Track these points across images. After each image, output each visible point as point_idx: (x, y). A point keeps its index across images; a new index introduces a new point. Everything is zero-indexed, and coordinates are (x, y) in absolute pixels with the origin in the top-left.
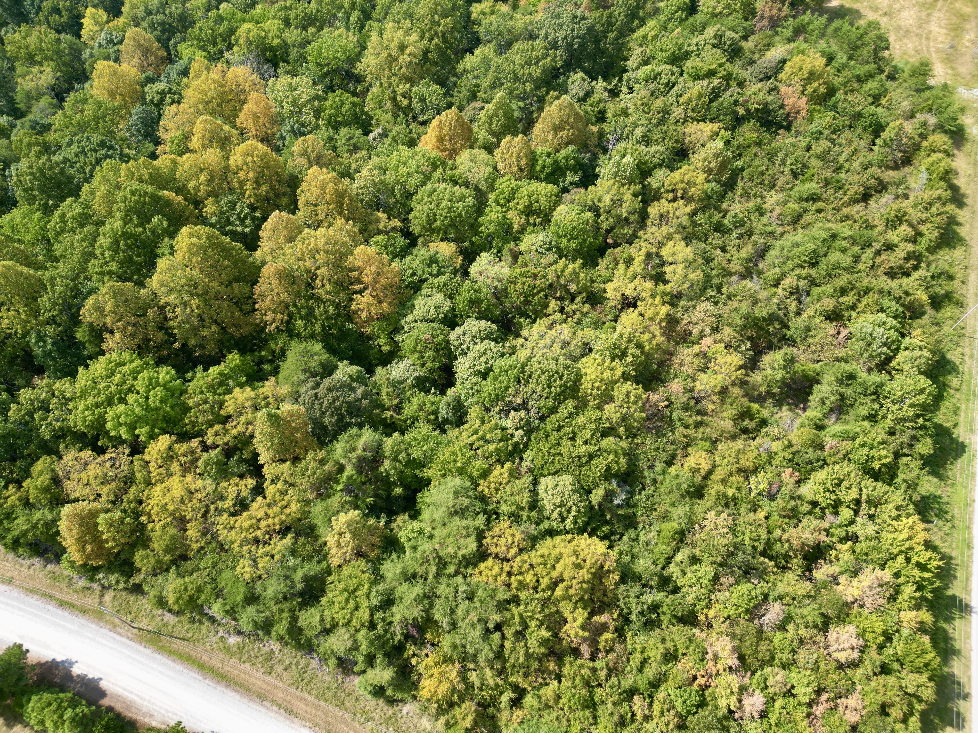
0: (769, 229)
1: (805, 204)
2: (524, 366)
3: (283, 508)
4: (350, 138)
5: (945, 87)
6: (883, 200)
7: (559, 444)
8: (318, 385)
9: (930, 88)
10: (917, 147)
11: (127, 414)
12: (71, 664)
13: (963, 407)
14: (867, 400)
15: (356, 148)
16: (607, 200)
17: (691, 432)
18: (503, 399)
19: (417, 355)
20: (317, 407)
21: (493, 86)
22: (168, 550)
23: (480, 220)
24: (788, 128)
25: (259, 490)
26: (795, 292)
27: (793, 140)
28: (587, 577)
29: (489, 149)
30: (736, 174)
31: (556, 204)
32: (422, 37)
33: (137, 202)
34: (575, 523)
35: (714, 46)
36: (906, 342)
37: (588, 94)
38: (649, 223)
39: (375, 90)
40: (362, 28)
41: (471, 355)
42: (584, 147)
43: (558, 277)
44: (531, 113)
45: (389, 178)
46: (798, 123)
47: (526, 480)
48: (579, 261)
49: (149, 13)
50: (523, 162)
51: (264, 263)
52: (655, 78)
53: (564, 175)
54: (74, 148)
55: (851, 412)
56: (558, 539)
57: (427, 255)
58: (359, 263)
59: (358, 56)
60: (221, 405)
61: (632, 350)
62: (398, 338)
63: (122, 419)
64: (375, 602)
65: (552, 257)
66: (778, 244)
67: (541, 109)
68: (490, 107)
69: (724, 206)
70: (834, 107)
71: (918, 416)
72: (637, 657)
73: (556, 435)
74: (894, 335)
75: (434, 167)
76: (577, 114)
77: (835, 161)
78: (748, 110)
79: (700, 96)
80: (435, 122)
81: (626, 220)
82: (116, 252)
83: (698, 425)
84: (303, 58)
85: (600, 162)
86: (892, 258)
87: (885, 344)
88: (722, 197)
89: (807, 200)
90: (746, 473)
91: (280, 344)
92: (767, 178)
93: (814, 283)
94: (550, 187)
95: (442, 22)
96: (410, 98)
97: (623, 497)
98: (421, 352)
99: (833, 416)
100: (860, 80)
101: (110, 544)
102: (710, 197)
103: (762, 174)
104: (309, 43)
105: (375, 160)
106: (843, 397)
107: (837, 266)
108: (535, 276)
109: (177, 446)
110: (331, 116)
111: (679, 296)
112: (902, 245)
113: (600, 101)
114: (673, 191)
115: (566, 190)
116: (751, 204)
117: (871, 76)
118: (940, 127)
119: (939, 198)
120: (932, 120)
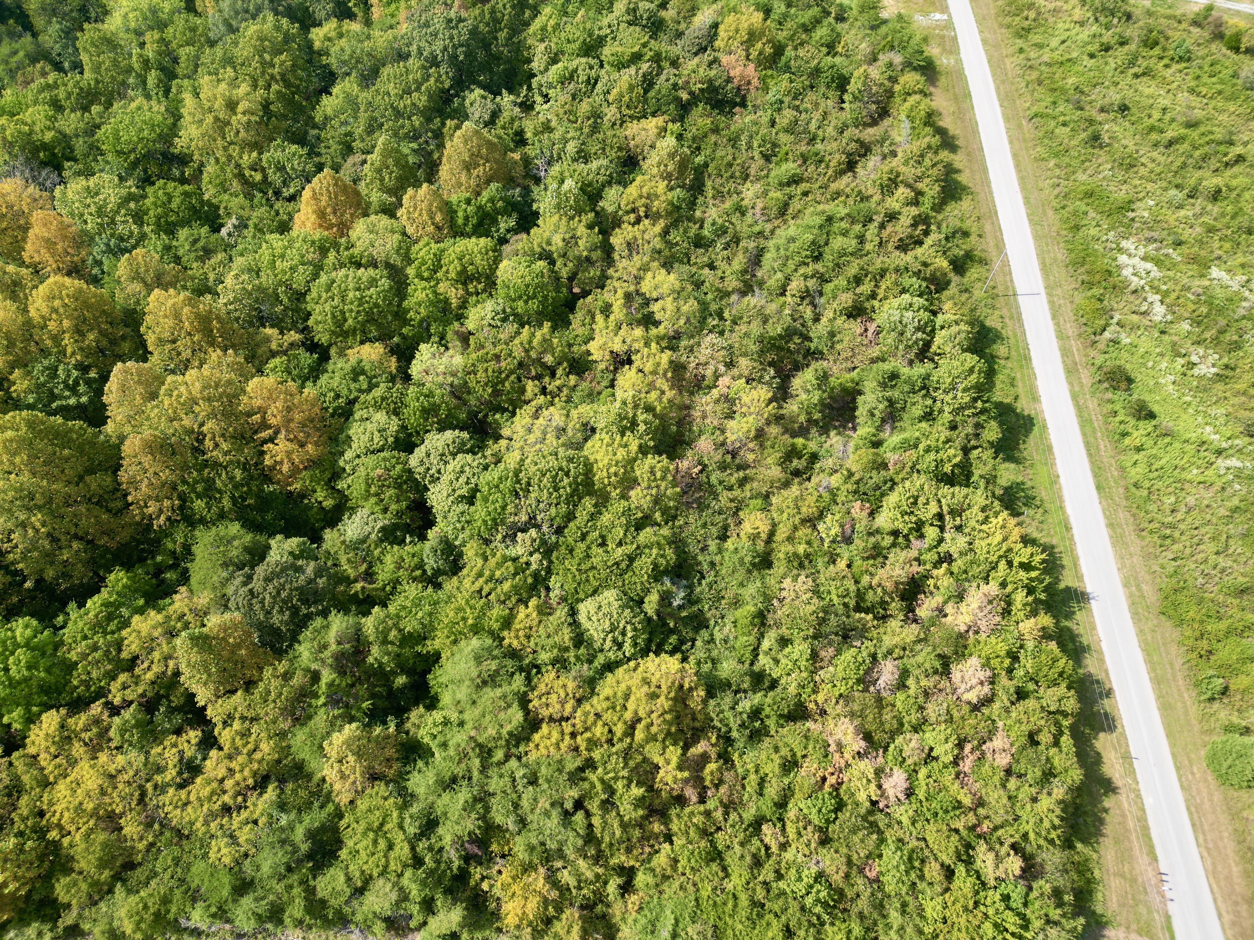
0: (757, 229)
1: (787, 190)
2: (517, 473)
3: (250, 754)
4: (195, 241)
5: (900, 17)
6: (871, 164)
7: (588, 556)
8: (249, 578)
9: (885, 22)
10: (890, 94)
13: (1018, 376)
14: (918, 398)
15: (208, 253)
16: (558, 241)
17: (737, 493)
18: (503, 522)
19: (373, 500)
20: (257, 607)
21: (370, 130)
22: (102, 864)
23: (405, 304)
24: (743, 105)
25: (209, 742)
26: (806, 296)
27: (752, 117)
28: (667, 705)
29: (390, 211)
30: (700, 172)
31: (497, 261)
32: (255, 86)
34: (635, 644)
35: (630, 24)
36: (940, 320)
37: (495, 114)
38: (616, 256)
39: (210, 169)
40: (167, 92)
41: (445, 478)
42: (509, 181)
43: (527, 351)
44: (430, 153)
45: (266, 279)
46: (753, 96)
47: (561, 613)
48: (547, 325)
50: (438, 218)
51: (122, 438)
52: (571, 78)
53: (495, 222)
55: (905, 416)
56: (620, 671)
57: (348, 367)
58: (258, 402)
59: (174, 129)
60: (119, 645)
61: (642, 417)
62: (341, 485)
64: (412, 830)
65: (511, 328)
66: (771, 244)
67: (441, 146)
68: (374, 157)
69: (698, 214)
70: (787, 68)
71: (975, 400)
72: (753, 778)
73: (582, 546)
74: (925, 315)
75: (323, 251)
76: (489, 143)
77: (806, 131)
78: (691, 93)
79: (631, 88)
80: (307, 194)
81: (588, 259)
83: (742, 482)
84: (95, 150)
85: (535, 195)
86: (898, 228)
87: (918, 329)
88: (692, 205)
89: (789, 184)
90: (811, 522)
91: (180, 539)
92: (736, 168)
93: (823, 279)
94: (483, 241)
95: (276, 60)
96: (263, 170)
97: (682, 594)
98: (377, 495)
99: (888, 427)
100: (807, 29)
101: (11, 887)
102: (679, 208)
103: (730, 165)
104: (98, 127)
105: (239, 262)
106: (891, 402)
107: (842, 253)
108: (497, 357)
109: (72, 721)
110: (158, 218)
111: (677, 336)
112: (905, 210)
113: (513, 120)
114: (633, 210)
115: (503, 241)
116: (728, 204)
117: (817, 22)
118: (908, 65)
119: (929, 147)
120: (898, 59)
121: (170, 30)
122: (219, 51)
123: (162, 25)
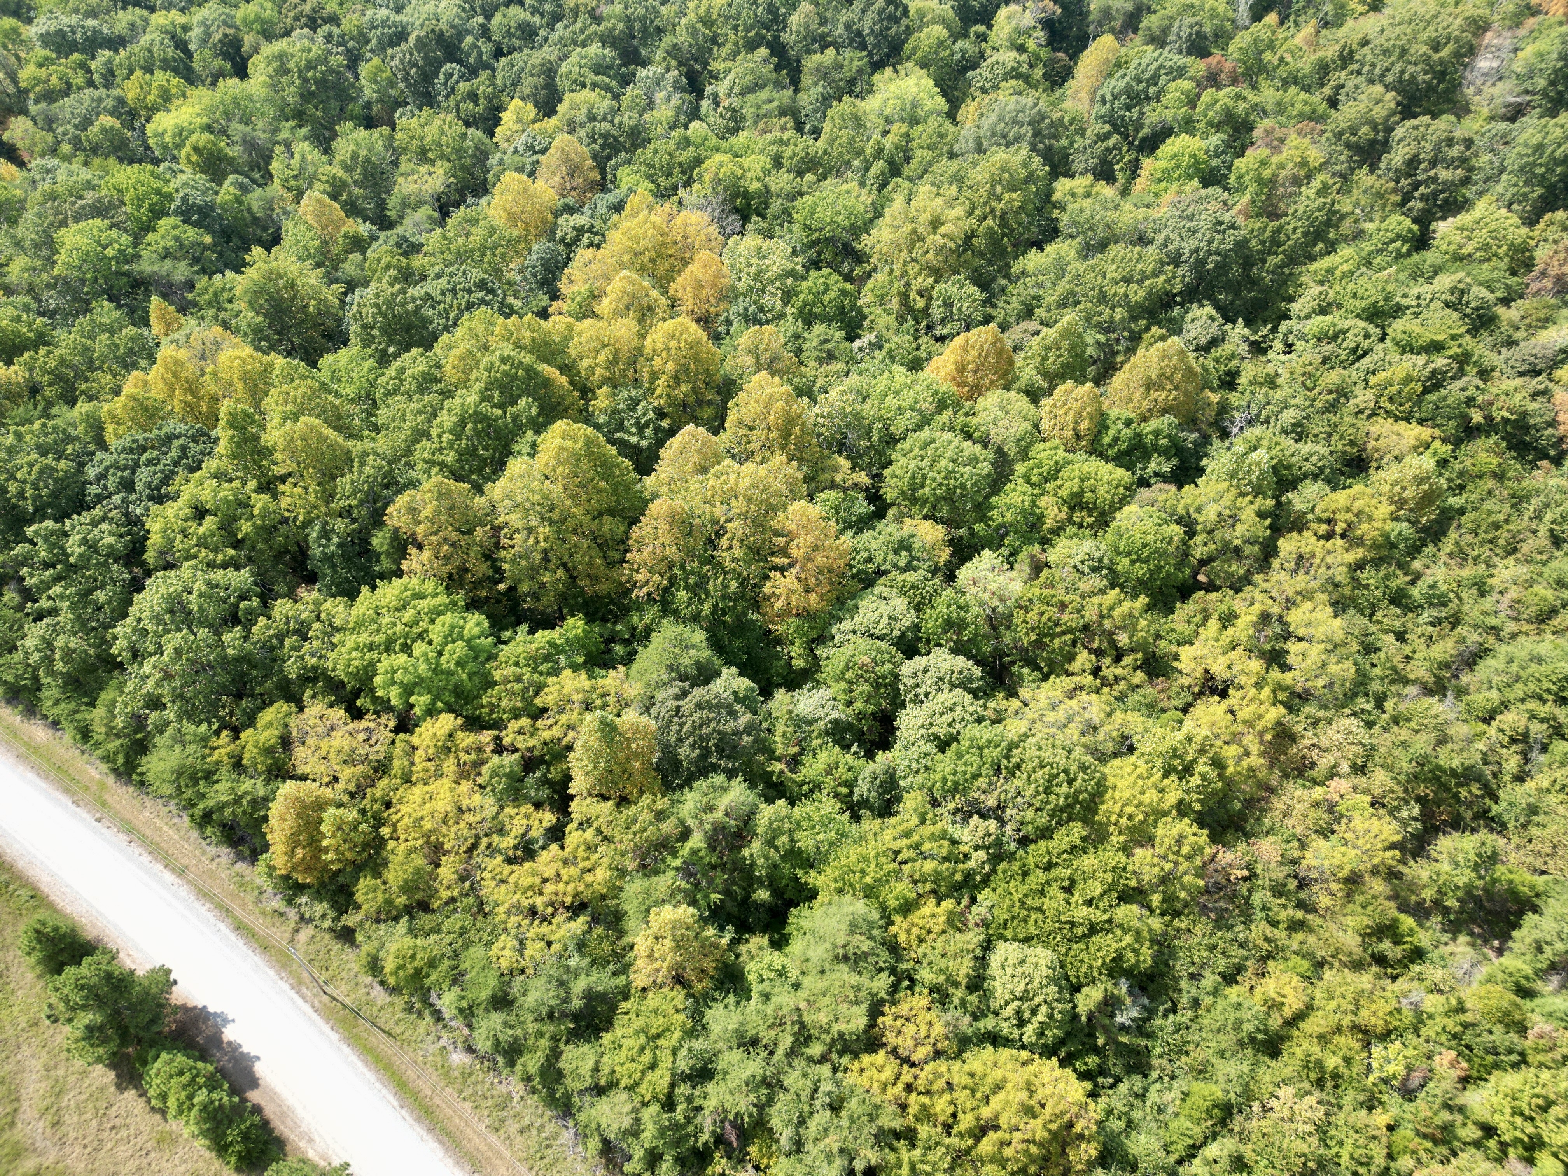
0: (1492, 621)
2: (1012, 746)
3: (584, 871)
4: (826, 341)
7: (1042, 893)
8: (684, 694)
11: (406, 670)
12: (226, 1021)
15: (831, 357)
16: (1211, 513)
17: (1279, 934)
18: (965, 792)
19: (843, 685)
20: (674, 728)
21: (1063, 304)
22: (407, 888)
23: (994, 500)
24: (1557, 461)
25: (556, 834)
26: (1521, 740)
28: (1041, 1135)
29: (1034, 395)
30: (1449, 517)
31: (1123, 501)
32: (970, 213)
33: (506, 374)
34: (1041, 1034)
35: (1448, 305)
37: (1214, 342)
38: (1276, 563)
39: (880, 277)
40: (884, 185)
41: (929, 706)
42: (1190, 421)
43: (1102, 617)
44: (1114, 354)
45: (869, 410)
47: (973, 938)
48: (1143, 600)
49: (592, 118)
50: (1084, 425)
51: (655, 496)
52: (1335, 337)
53: (1146, 457)
54: (443, 283)
56: (1005, 1053)
57: (897, 536)
58: (791, 526)
59: (867, 225)
60: (539, 689)
61: (1202, 767)
62: (821, 652)
63: (398, 676)
64: (684, 1065)
65: (1098, 581)
66: (1503, 649)
67: (1131, 351)
68: (1050, 334)
69: (1417, 565)
73: (1042, 876)
75: (941, 406)
76: (1190, 370)
78: (1489, 418)
79: (1408, 379)
80: (958, 341)
81: (1237, 550)
82: (459, 438)
83: (1295, 926)
84: (787, 215)
85: (1212, 450)
88: (1415, 550)
90: (1367, 1036)
91: (647, 620)
92: (1504, 534)
93: (1559, 733)
94: (1120, 473)
95: (1006, 196)
96: (930, 298)
97: (1134, 1013)
98: (850, 682)
99: (1555, 979)
101: (330, 856)
102: (1393, 546)
103: (1497, 526)
104: (801, 194)
105: (854, 379)
108: (1063, 606)
109: (460, 735)
110: (806, 304)
111: (1305, 697)
113: (1233, 356)
114: (1329, 521)
115: (1144, 483)
116: (1467, 572)
121: (920, 128)
122: (955, 165)
123: (914, 121)
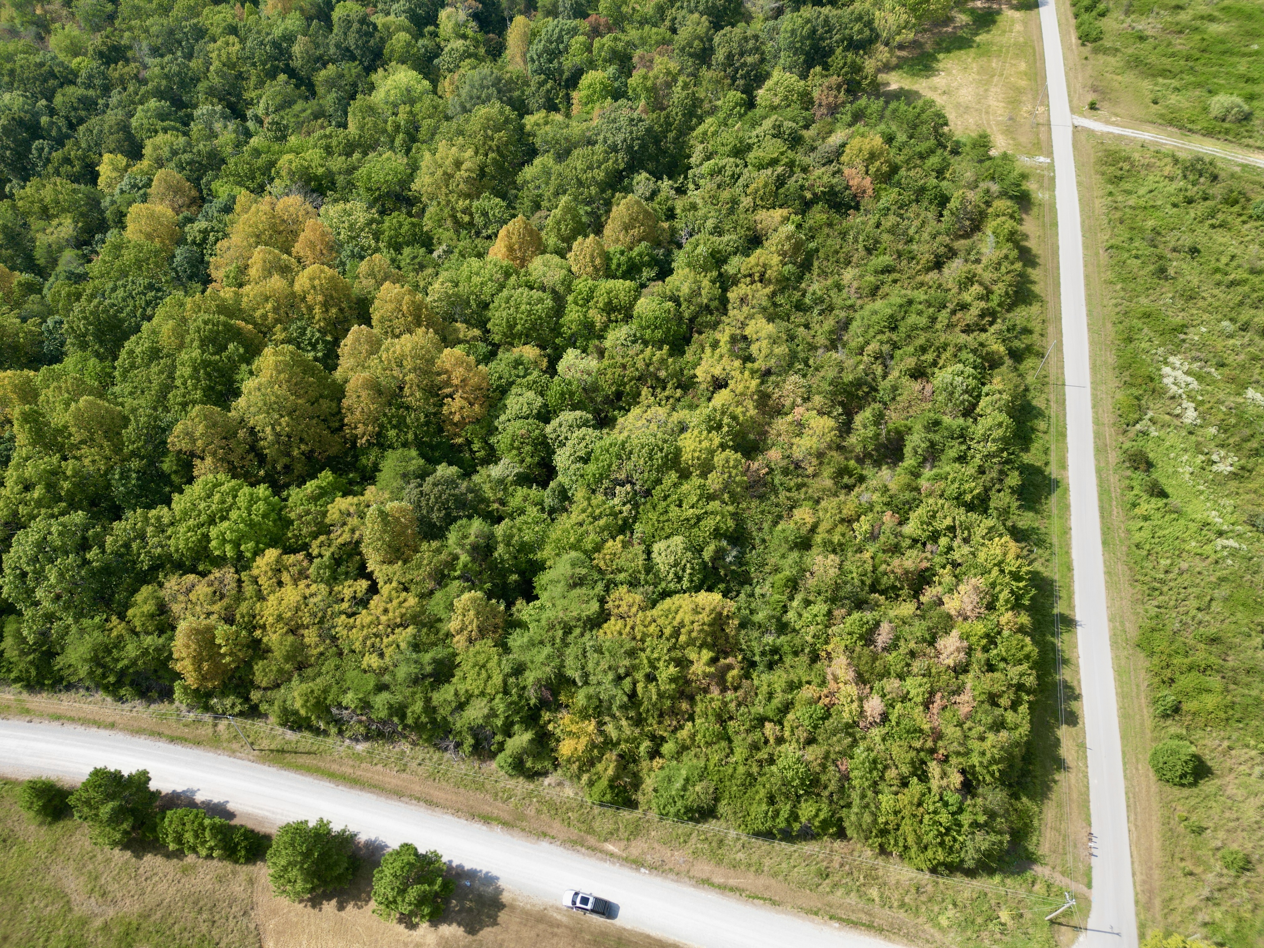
0: (849, 302)
1: (881, 277)
2: (623, 443)
3: (401, 603)
4: (415, 258)
5: (1005, 156)
6: (954, 265)
7: (666, 512)
8: (421, 485)
9: (990, 158)
10: (983, 215)
11: (232, 531)
12: (193, 792)
13: (1053, 447)
14: (955, 443)
15: (422, 267)
16: (685, 290)
17: (794, 494)
18: (607, 477)
19: (514, 452)
20: (423, 503)
21: (557, 194)
22: (288, 658)
23: (562, 321)
24: (857, 208)
25: (373, 589)
26: (877, 356)
27: (864, 218)
28: (706, 620)
29: (561, 254)
30: (811, 255)
31: (636, 299)
32: (476, 153)
33: (211, 331)
34: (691, 581)
35: (774, 136)
36: (985, 389)
37: (654, 193)
38: (730, 307)
39: (432, 210)
40: (408, 151)
41: (569, 443)
42: (658, 244)
43: (648, 365)
44: (599, 217)
45: (463, 288)
46: (866, 202)
47: (639, 549)
48: (666, 347)
49: (174, 153)
50: (598, 261)
51: (346, 381)
52: (720, 172)
53: (641, 271)
54: (120, 293)
55: (943, 457)
56: (676, 597)
57: (512, 358)
58: (448, 366)
59: (411, 177)
60: (325, 514)
61: (726, 420)
62: (493, 440)
63: (228, 536)
64: (507, 670)
65: (638, 346)
66: (857, 316)
67: (608, 211)
68: (557, 212)
69: (803, 285)
70: (899, 184)
71: (1002, 451)
72: (764, 689)
73: (664, 504)
74: (973, 382)
75: (507, 275)
76: (646, 211)
77: (905, 233)
78: (815, 194)
79: (766, 185)
80: (502, 233)
81: (707, 306)
82: (199, 381)
83: (799, 487)
84: (351, 185)
85: (674, 257)
86: (968, 317)
87: (966, 392)
88: (800, 279)
89: (883, 272)
90: (849, 521)
91: (372, 458)
92: (841, 255)
93: (895, 346)
94: (628, 283)
95: (496, 136)
96: (471, 215)
97: (734, 553)
98: (518, 449)
99: (928, 465)
100: (922, 157)
101: (228, 659)
102: (788, 279)
103: (837, 252)
104: (355, 168)
105: (444, 275)
106: (932, 444)
107: (915, 328)
108: (624, 367)
109: (285, 557)
110: (391, 238)
111: (768, 372)
112: (976, 303)
113: (668, 199)
114: (750, 275)
115: (643, 286)
116: (830, 282)
117: (932, 152)
118: (1004, 194)
119: (1006, 257)
120: (995, 188)
121: (418, 106)
122: (454, 124)
123: (412, 102)
